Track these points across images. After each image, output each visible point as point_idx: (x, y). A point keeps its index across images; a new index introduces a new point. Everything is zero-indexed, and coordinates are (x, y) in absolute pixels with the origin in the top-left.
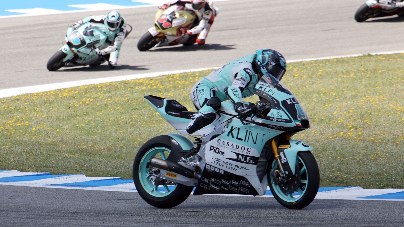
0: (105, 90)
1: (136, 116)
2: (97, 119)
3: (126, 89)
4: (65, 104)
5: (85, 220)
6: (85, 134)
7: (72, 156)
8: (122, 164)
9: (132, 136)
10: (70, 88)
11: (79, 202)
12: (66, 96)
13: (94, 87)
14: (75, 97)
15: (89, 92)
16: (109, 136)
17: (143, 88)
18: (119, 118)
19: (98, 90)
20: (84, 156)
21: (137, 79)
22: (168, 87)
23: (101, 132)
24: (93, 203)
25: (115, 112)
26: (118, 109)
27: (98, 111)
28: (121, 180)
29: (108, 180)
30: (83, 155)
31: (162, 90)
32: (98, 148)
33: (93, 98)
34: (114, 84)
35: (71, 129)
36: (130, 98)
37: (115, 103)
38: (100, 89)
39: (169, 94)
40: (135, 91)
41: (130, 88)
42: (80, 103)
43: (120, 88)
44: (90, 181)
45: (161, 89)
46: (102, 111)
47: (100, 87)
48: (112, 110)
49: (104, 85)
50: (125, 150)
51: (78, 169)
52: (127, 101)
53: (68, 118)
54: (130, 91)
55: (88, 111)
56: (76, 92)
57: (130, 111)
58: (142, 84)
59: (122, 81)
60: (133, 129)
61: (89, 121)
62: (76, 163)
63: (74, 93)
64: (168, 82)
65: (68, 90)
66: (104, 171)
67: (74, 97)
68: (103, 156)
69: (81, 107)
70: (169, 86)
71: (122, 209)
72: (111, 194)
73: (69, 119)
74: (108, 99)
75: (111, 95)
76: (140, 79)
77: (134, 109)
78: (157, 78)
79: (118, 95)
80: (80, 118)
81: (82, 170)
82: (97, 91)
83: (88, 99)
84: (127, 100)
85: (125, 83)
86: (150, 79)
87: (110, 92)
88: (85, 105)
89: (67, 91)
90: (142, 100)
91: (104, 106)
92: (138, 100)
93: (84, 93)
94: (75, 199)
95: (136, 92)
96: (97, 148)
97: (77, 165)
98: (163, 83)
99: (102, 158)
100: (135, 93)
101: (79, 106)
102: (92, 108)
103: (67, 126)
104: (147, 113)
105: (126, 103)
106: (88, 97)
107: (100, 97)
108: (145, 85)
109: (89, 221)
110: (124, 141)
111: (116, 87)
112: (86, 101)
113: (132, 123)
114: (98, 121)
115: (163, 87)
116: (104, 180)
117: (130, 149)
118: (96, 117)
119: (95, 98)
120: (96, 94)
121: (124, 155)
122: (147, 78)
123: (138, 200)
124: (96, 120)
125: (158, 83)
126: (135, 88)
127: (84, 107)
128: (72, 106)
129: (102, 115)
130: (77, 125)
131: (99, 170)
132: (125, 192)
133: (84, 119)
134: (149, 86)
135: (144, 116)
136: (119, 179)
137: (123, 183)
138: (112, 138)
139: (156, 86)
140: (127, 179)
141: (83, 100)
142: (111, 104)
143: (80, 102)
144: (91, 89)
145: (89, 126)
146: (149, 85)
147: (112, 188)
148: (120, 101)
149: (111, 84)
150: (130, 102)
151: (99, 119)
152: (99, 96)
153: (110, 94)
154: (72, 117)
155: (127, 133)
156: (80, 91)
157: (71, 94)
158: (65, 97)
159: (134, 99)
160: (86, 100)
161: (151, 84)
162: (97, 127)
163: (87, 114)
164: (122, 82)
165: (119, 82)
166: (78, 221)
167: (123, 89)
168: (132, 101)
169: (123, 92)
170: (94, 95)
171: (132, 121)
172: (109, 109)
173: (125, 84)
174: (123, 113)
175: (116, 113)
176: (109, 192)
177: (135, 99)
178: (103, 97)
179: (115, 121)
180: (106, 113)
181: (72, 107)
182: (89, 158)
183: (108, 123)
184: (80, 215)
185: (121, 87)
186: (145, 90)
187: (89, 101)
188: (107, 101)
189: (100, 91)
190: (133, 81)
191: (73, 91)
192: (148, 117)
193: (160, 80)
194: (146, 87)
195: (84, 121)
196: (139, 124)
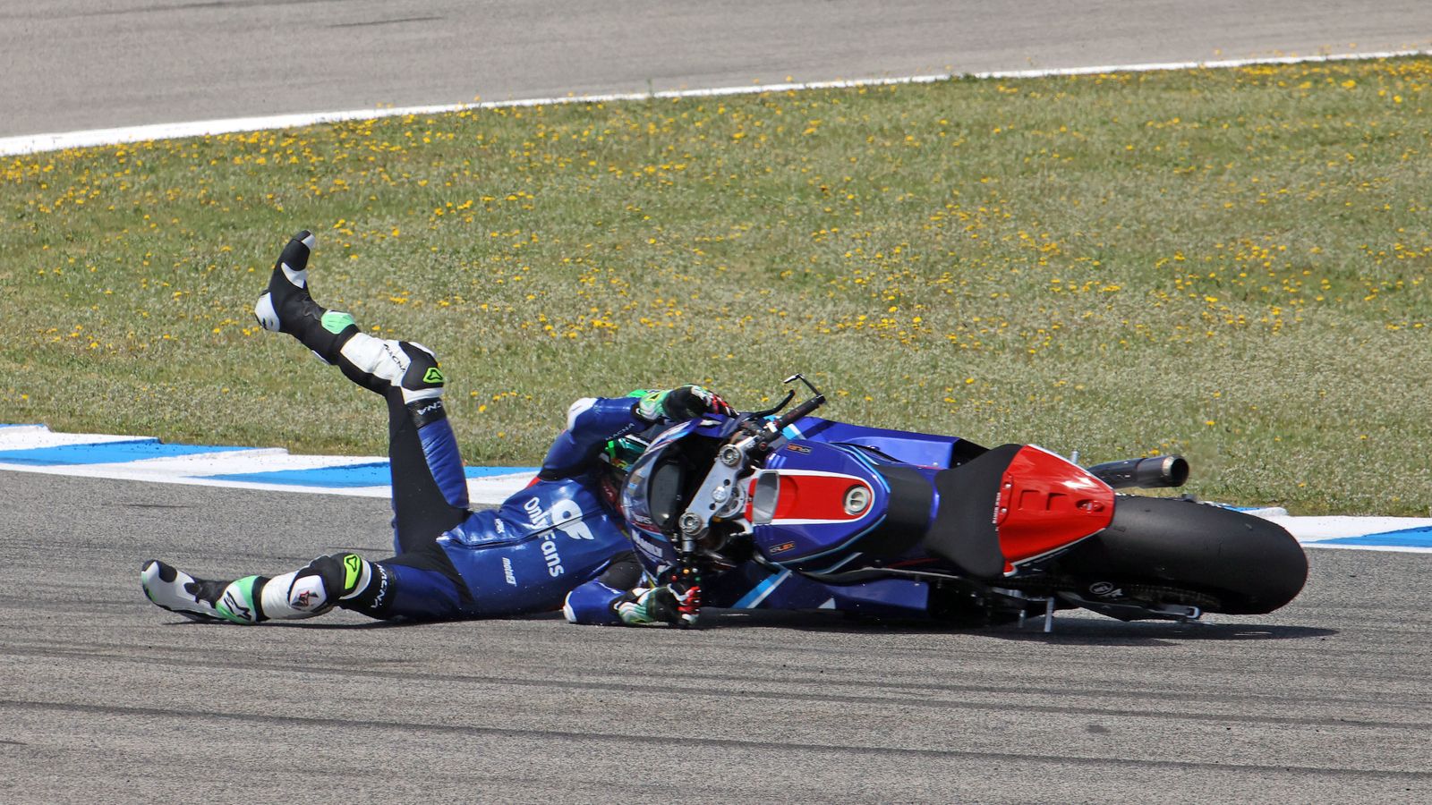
0: (139, 163)
1: (227, 248)
2: (104, 254)
3: (205, 162)
4: (8, 204)
5: (32, 566)
6: (63, 300)
7: (13, 365)
8: (166, 397)
9: (209, 308)
10: (27, 156)
11: (22, 511)
12: (14, 180)
13: (103, 155)
14: (43, 183)
15: (87, 168)
16: (136, 308)
17: (258, 161)
18: (174, 252)
19: (115, 163)
20: (52, 368)
21: (241, 132)
22: (334, 161)
23: (114, 293)
24: (63, 515)
25: (163, 235)
26: (173, 225)
27: (111, 229)
28: (158, 445)
29: (120, 446)
30: (50, 365)
31: (316, 167)
32: (98, 343)
33: (99, 187)
34: (168, 147)
35: (21, 282)
36: (213, 192)
37: (167, 205)
38: (121, 161)
39: (339, 182)
40: (232, 169)
41: (216, 159)
42: (58, 203)
43: (188, 158)
44: (60, 448)
45: (313, 164)
46: (124, 228)
47: (122, 153)
48: (155, 228)
49: (137, 150)
50: (182, 354)
51: (29, 407)
52: (203, 202)
53: (14, 249)
54: (215, 168)
55: (79, 229)
56: (46, 170)
57: (210, 233)
58: (256, 148)
59: (194, 137)
60: (215, 289)
61: (80, 260)
62: (24, 389)
63: (40, 171)
64: (337, 145)
65: (22, 162)
66: (110, 417)
67: (39, 184)
68: (113, 371)
69: (59, 215)
70: (340, 157)
71: (150, 537)
72: (123, 487)
73: (18, 253)
74: (145, 192)
75: (156, 181)
76: (251, 133)
77: (225, 226)
78: (305, 133)
79: (177, 181)
80: (53, 249)
81: (41, 410)
82: (114, 167)
83: (83, 192)
84: (205, 196)
85: (203, 143)
86: (280, 134)
87: (152, 170)
88: (72, 210)
89: (18, 163)
90: (252, 198)
91: (133, 215)
92: (239, 198)
93: (71, 172)
94: (10, 503)
95: (234, 174)
96: (94, 345)
97: (24, 397)
98: (323, 147)
99: (106, 377)
100: (232, 177)
101: (53, 211)
102: (92, 220)
103: (10, 273)
104: (262, 241)
105: (202, 206)
106: (84, 185)
107: (120, 185)
108: (264, 151)
109: (43, 572)
110: (181, 326)
111: (174, 156)
112: (75, 198)
113: (214, 269)
114: (107, 259)
115: (321, 159)
116: (106, 444)
117: (196, 350)
118: (104, 249)
119: (107, 189)
120: (108, 175)
121: (177, 368)
122: (272, 132)
123: (204, 510)
124: (102, 258)
125: (305, 146)
126: (233, 159)
127: (69, 214)
128: (30, 211)
129: (122, 243)
130: (41, 272)
131: (93, 413)
132: (167, 484)
133: (65, 253)
134: (276, 155)
135: (254, 248)
136: (154, 441)
137: (162, 454)
138: (144, 314)
139: (299, 155)
140: (177, 442)
141: (66, 193)
142: (155, 211)
143: (56, 199)
144: (96, 160)
145: (78, 276)
146: (276, 151)
147: (128, 469)
148: (181, 199)
149: (158, 146)
150: (213, 202)
151: (112, 254)
152: (119, 183)
153: (153, 177)
154: (29, 246)
155: (195, 301)
156: (60, 166)
157: (29, 174)
158: (10, 182)
159: (228, 193)
160: (76, 194)
161: (285, 149)
162: (101, 279)
163: (74, 237)
164: (193, 140)
165: (183, 139)
166: (11, 570)
167: (196, 161)
168: (218, 200)
169: (193, 172)
170: (102, 178)
171: (212, 262)
172: (145, 223)
173: (203, 148)
174: (188, 237)
175: (166, 236)
176: (117, 483)
177: (231, 193)
178: (129, 185)
179: (160, 260)
180: (136, 238)
181: (30, 214)
182: (67, 374)
183: (140, 267)
184: (17, 551)
185: (189, 156)
186: (265, 168)
187: (87, 196)
188: (143, 197)
189: (122, 167)
190: (227, 138)
191: (36, 167)
192: (265, 253)
193: (312, 137)
194: (267, 160)
195: (65, 261)
196: (234, 273)
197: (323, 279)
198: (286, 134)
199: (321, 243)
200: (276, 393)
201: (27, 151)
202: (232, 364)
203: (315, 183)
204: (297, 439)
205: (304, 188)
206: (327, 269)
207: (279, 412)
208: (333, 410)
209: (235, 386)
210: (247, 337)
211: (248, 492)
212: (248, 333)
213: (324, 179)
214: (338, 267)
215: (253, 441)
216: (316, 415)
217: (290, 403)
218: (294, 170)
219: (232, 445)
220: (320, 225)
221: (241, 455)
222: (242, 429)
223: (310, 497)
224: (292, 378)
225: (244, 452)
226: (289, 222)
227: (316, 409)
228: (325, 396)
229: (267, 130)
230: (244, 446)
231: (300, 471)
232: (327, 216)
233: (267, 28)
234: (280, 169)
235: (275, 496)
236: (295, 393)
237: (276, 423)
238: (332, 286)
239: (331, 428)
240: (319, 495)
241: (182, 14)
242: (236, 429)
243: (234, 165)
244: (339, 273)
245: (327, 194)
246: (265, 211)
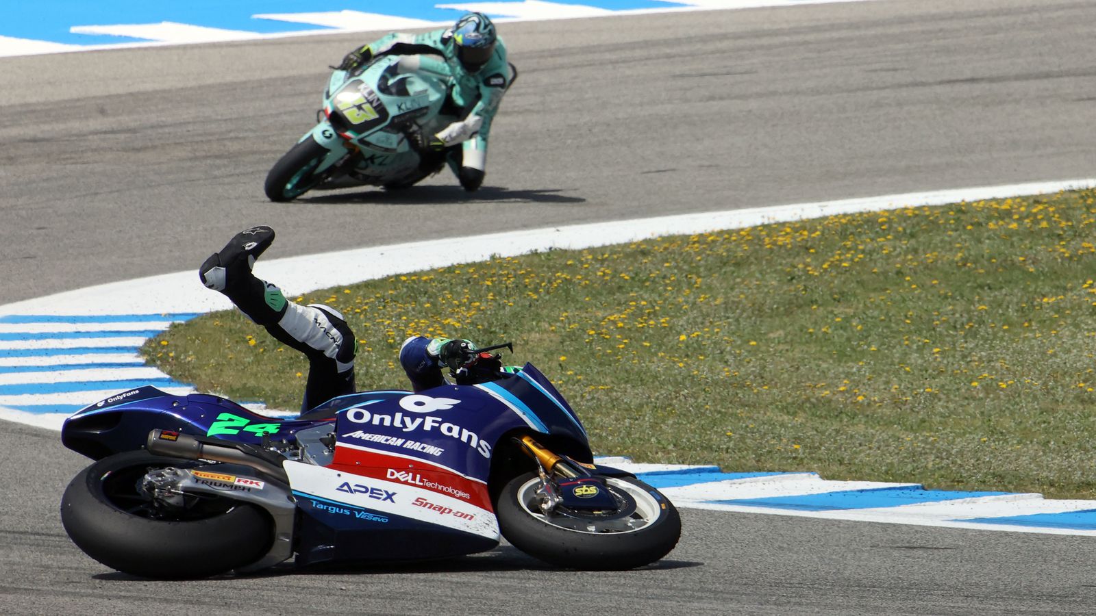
0: (900, 229)
1: (984, 307)
2: (869, 313)
3: (961, 228)
4: (779, 267)
5: (807, 604)
6: (831, 357)
7: (786, 417)
8: (928, 446)
9: (968, 363)
10: (797, 222)
11: (797, 553)
12: (784, 246)
13: (867, 221)
14: (811, 247)
15: (852, 233)
16: (899, 363)
17: (1011, 226)
18: (934, 310)
19: (878, 229)
20: (822, 420)
21: (994, 199)
22: (1082, 226)
23: (879, 350)
24: (834, 557)
25: (923, 295)
26: (933, 286)
27: (875, 290)
28: (921, 491)
29: (886, 491)
30: (820, 417)
31: (1065, 232)
32: (864, 396)
33: (863, 252)
34: (927, 213)
35: (792, 340)
36: (970, 255)
37: (927, 267)
38: (883, 227)
39: (1085, 245)
40: (986, 234)
41: (972, 224)
42: (825, 266)
43: (945, 224)
44: (831, 494)
45: (1062, 229)
46: (887, 289)
47: (884, 219)
48: (915, 289)
49: (898, 216)
50: (942, 407)
51: (801, 456)
52: (960, 264)
53: (786, 310)
54: (971, 233)
55: (845, 290)
56: (813, 235)
57: (966, 292)
58: (1008, 214)
59: (951, 204)
60: (972, 345)
61: (847, 319)
62: (797, 440)
63: (809, 237)
64: (1084, 209)
65: (792, 229)
66: (877, 465)
67: (807, 249)
68: (878, 422)
69: (826, 277)
70: (1086, 222)
71: (916, 577)
72: (890, 531)
73: (788, 313)
74: (906, 255)
75: (916, 246)
76: (1004, 200)
77: (981, 287)
78: (1055, 199)
79: (936, 244)
80: (821, 309)
81: (812, 458)
82: (877, 232)
83: (849, 256)
84: (962, 259)
85: (960, 210)
86: (1031, 201)
87: (912, 236)
88: (838, 273)
89: (788, 230)
90: (1005, 260)
91: (895, 277)
92: (994, 260)
93: (837, 238)
94: (785, 545)
95: (989, 238)
96: (860, 399)
97: (796, 446)
98: (1071, 212)
99: (873, 428)
100: (987, 241)
101: (821, 273)
102: (858, 282)
103: (781, 332)
104: (1015, 300)
105: (959, 268)
106: (849, 249)
107: (883, 250)
108: (1016, 217)
109: (817, 610)
110: (941, 380)
111: (932, 222)
112: (841, 261)
113: (972, 327)
114: (872, 318)
115: (1070, 224)
116: (874, 490)
117: (956, 402)
118: (869, 308)
119: (871, 253)
120: (872, 240)
121: (938, 419)
122: (1025, 198)
123: (965, 551)
124: (868, 317)
125: (1054, 212)
126: (987, 224)
127: (836, 277)
128: (800, 274)
129: (885, 303)
130: (811, 330)
131: (861, 461)
132: (930, 527)
133: (832, 312)
134: (1026, 221)
135: (1008, 307)
136: (917, 488)
137: (925, 500)
138: (908, 369)
139: (1049, 220)
140: (939, 488)
141: (833, 256)
142: (915, 273)
143: (824, 262)
144: (860, 226)
145: (845, 334)
146: (1027, 217)
147: (894, 514)
148: (940, 262)
149: (917, 212)
150: (969, 265)
151: (876, 313)
152: (882, 248)
153: (913, 241)
154: (799, 307)
155: (954, 356)
156: (827, 231)
157: (799, 239)
158: (780, 247)
159: (983, 256)
160: (843, 257)
161: (1035, 215)
162: (867, 337)
163: (842, 297)
164: (950, 207)
165: (941, 207)
166: (787, 608)
167: (953, 226)
168: (975, 262)
169: (950, 236)
170: (866, 243)
171: (970, 320)
172: (906, 284)
173: (959, 215)
174: (946, 297)
175: (926, 296)
176: (885, 527)
177: (986, 256)
178: (891, 249)
179: (921, 318)
180: (898, 297)
181: (800, 277)
182: (836, 426)
183: (902, 325)
184: (793, 590)
185: (947, 221)
186: (1015, 233)
187: (852, 260)
188: (904, 261)
189: (884, 233)
190: (981, 204)
191: (806, 233)
192: (1017, 311)
193: (1061, 204)
194: (1019, 225)
195: (833, 319)
196: (990, 330)
197: (1073, 336)
198: (1036, 200)
199: (1071, 303)
200: (1031, 442)
201: (796, 218)
202: (990, 416)
203: (1064, 246)
204: (1052, 485)
205: (1054, 251)
206: (1077, 326)
207: (1034, 459)
208: (1084, 457)
209: (992, 435)
210: (1003, 389)
211: (1007, 534)
212: (1004, 386)
213: (1073, 243)
214: (1087, 324)
215: (1011, 487)
216: (1069, 462)
217: (1044, 452)
218: (1044, 234)
219: (990, 490)
220: (1069, 285)
221: (999, 499)
222: (1000, 476)
223: (1064, 538)
224: (1045, 429)
225: (1002, 497)
226: (1040, 283)
227: (1069, 457)
228: (1077, 444)
229: (1019, 197)
230: (1001, 491)
231: (1055, 515)
232: (1076, 277)
233: (1017, 101)
234: (1031, 233)
235: (1031, 537)
236: (1049, 442)
237: (1031, 470)
238: (1081, 342)
239: (1083, 474)
240: (1073, 536)
241: (939, 89)
242: (994, 475)
243: (988, 230)
244: (1087, 330)
245: (1076, 256)
246: (1017, 273)
